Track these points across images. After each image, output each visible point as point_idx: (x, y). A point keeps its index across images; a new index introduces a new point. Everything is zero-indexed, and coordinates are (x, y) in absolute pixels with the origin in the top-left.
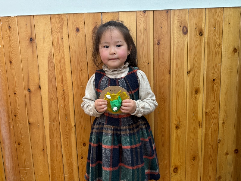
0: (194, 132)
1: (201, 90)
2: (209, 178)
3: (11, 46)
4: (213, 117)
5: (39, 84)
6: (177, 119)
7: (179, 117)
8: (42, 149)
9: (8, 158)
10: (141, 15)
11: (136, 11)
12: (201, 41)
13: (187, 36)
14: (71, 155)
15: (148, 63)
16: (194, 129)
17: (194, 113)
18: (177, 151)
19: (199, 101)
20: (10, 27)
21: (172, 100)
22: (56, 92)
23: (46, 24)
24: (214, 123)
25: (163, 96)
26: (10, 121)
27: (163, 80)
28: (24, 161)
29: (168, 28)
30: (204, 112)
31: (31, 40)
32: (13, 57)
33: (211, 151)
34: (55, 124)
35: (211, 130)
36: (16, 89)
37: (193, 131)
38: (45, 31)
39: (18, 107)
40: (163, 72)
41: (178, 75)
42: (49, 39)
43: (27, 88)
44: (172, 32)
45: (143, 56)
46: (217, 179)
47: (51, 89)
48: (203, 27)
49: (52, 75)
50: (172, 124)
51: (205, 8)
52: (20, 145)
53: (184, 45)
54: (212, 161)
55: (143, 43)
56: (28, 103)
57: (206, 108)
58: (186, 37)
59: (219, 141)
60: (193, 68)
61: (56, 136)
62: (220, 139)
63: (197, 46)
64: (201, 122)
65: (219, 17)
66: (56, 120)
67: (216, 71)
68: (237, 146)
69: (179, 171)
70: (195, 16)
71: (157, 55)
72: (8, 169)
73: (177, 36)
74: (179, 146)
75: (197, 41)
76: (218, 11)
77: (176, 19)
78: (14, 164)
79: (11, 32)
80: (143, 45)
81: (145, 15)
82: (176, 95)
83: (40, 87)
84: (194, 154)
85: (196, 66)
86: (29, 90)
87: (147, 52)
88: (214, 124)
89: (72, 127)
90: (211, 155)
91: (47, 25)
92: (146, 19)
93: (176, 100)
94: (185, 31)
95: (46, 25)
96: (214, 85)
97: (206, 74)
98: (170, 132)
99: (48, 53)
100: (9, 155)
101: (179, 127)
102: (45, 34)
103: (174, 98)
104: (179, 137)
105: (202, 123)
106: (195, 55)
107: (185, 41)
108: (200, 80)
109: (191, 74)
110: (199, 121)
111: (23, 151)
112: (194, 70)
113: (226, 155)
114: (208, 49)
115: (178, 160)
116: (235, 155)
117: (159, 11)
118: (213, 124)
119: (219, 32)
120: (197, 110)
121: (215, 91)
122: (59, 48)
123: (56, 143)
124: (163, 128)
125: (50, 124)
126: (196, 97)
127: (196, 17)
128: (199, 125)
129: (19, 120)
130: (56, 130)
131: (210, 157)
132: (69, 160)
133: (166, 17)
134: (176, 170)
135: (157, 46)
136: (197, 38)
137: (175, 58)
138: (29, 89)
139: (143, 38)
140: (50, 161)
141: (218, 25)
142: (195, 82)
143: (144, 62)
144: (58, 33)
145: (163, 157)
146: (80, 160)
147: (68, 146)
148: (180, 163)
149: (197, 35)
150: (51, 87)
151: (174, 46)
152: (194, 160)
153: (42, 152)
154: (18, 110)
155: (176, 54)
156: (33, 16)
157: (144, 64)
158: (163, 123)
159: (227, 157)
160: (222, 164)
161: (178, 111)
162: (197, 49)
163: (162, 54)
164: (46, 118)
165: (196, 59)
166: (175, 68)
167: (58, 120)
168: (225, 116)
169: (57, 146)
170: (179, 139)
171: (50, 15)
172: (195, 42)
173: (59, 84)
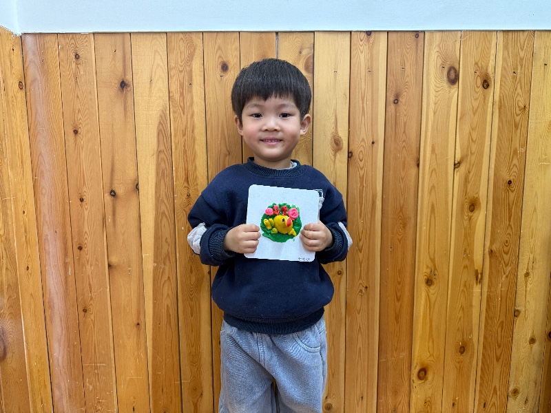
0: (464, 293)
1: (482, 203)
2: (492, 392)
3: (78, 97)
4: (506, 262)
5: (135, 180)
6: (430, 264)
7: (433, 260)
8: (136, 322)
9: (59, 341)
10: (361, 41)
11: (351, 32)
12: (484, 99)
13: (456, 89)
14: (198, 337)
15: (373, 143)
16: (465, 286)
17: (467, 252)
18: (428, 330)
19: (477, 226)
20: (77, 56)
21: (421, 223)
22: (172, 198)
23: (156, 51)
24: (507, 273)
25: (401, 214)
26: (69, 260)
27: (402, 179)
28: (95, 347)
30: (487, 250)
31: (123, 85)
32: (81, 121)
33: (499, 334)
34: (167, 270)
35: (501, 288)
36: (85, 189)
37: (463, 290)
38: (155, 67)
39: (86, 229)
40: (404, 163)
41: (434, 169)
42: (161, 85)
43: (107, 189)
44: (424, 78)
45: (363, 126)
46: (510, 394)
47: (163, 193)
48: (490, 71)
49: (166, 161)
50: (418, 274)
51: (495, 31)
52: (87, 313)
53: (449, 107)
54: (501, 355)
55: (363, 100)
56: (109, 220)
57: (492, 242)
58: (454, 90)
59: (516, 313)
60: (467, 156)
61: (168, 294)
62: (519, 308)
63: (477, 110)
64: (479, 272)
65: (524, 51)
66: (169, 260)
67: (515, 165)
69: (430, 376)
70: (475, 48)
71: (392, 124)
72: (59, 365)
73: (435, 87)
74: (431, 321)
75: (476, 99)
76: (522, 37)
77: (435, 51)
78: (72, 354)
79: (79, 66)
80: (363, 103)
81: (368, 41)
82: (429, 212)
83: (137, 185)
84: (463, 340)
85: (473, 151)
86: (113, 193)
87: (372, 117)
88: (507, 277)
89: (204, 277)
90: (499, 342)
91: (159, 54)
92: (371, 49)
93: (428, 223)
94: (453, 79)
95: (157, 54)
96: (510, 192)
97: (495, 171)
98: (414, 292)
99: (158, 116)
100: (62, 334)
101: (434, 280)
102: (153, 73)
103: (424, 219)
104: (433, 300)
105: (482, 274)
106: (473, 129)
107: (452, 99)
108: (482, 181)
109: (463, 168)
110: (476, 268)
111: (94, 325)
112: (469, 159)
113: (530, 344)
114: (500, 116)
115: (429, 352)
116: (550, 343)
117: (399, 34)
118: (504, 276)
119: (523, 81)
120: (473, 246)
121: (511, 205)
122: (182, 105)
123: (166, 310)
124: (399, 283)
125: (155, 269)
126: (471, 217)
127: (477, 48)
128: (475, 279)
130: (167, 282)
131: (497, 347)
132: (192, 347)
133: (414, 47)
134: (423, 373)
135: (392, 106)
136: (477, 93)
137: (429, 134)
138: (112, 191)
139: (363, 87)
140: (151, 349)
141: (522, 66)
142: (469, 186)
143: (363, 140)
144: (181, 72)
145: (396, 345)
146: (217, 347)
147: (192, 316)
148: (431, 358)
149: (478, 87)
150: (163, 187)
151: (427, 108)
152: (462, 353)
153: (135, 330)
154: (86, 236)
155: (433, 125)
156: (130, 33)
157: (363, 143)
158: (399, 272)
159: (531, 348)
160: (522, 362)
161: (432, 246)
162: (477, 116)
163: (403, 124)
164: (148, 254)
165: (474, 136)
166: (428, 155)
167: (174, 259)
168: (531, 260)
169: (169, 315)
170: (432, 307)
171: (166, 33)
172: (473, 101)
173: (179, 183)
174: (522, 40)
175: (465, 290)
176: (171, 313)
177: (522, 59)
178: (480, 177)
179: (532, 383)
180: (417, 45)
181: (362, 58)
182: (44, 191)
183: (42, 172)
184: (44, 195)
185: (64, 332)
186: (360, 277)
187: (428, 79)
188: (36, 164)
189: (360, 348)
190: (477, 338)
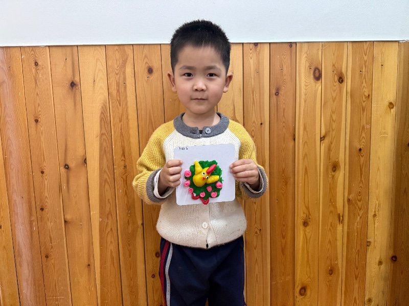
0: (331, 231)
1: (341, 165)
2: (353, 302)
3: (37, 94)
4: (360, 207)
5: (84, 156)
6: (306, 211)
7: (308, 208)
8: (87, 263)
9: (27, 282)
10: (251, 50)
11: (243, 44)
12: (340, 92)
13: (320, 84)
14: (135, 272)
15: (261, 124)
16: (331, 226)
17: (330, 200)
18: (306, 259)
19: (338, 182)
20: (36, 64)
21: (298, 181)
22: (113, 169)
23: (98, 59)
25: (283, 175)
26: (33, 218)
27: (283, 150)
28: (55, 284)
29: (291, 70)
30: (346, 199)
31: (73, 85)
32: (40, 113)
33: (357, 259)
34: (110, 222)
35: (356, 226)
36: (45, 164)
37: (330, 229)
38: (97, 71)
39: (46, 194)
40: (284, 138)
41: (306, 142)
42: (102, 85)
43: (63, 164)
44: (297, 77)
45: (254, 112)
46: (366, 302)
47: (105, 165)
48: (344, 70)
49: (107, 141)
50: (297, 219)
51: (346, 42)
52: (49, 259)
53: (315, 97)
54: (358, 274)
55: (253, 93)
56: (64, 187)
57: (349, 193)
58: (318, 85)
59: (368, 244)
60: (329, 131)
61: (111, 242)
62: (370, 240)
63: (335, 98)
64: (341, 215)
65: (367, 55)
66: (111, 215)
67: (363, 137)
68: (395, 251)
69: (308, 292)
70: (332, 54)
71: (275, 110)
72: (27, 299)
73: (305, 83)
74: (308, 252)
75: (334, 91)
76: (366, 46)
77: (305, 55)
78: (37, 291)
79: (38, 71)
80: (253, 95)
81: (256, 49)
82: (304, 173)
83: (86, 159)
84: (331, 265)
85: (333, 129)
86: (66, 167)
87: (260, 106)
88: (361, 218)
89: (138, 227)
90: (357, 265)
91: (100, 61)
92: (258, 56)
93: (303, 182)
94: (318, 78)
95: (98, 61)
96: (361, 157)
97: (349, 141)
98: (295, 232)
99: (100, 107)
100: (29, 275)
101: (309, 222)
102: (96, 77)
103: (300, 178)
104: (308, 238)
105: (343, 216)
106: (332, 111)
107: (317, 90)
108: (341, 150)
109: (326, 141)
110: (339, 212)
111: (54, 267)
112: (331, 134)
113: (379, 265)
114: (351, 102)
115: (307, 275)
116: (392, 264)
117: (278, 44)
118: (359, 217)
119: (367, 78)
120: (336, 197)
121: (361, 166)
122: (119, 99)
123: (110, 254)
124: (284, 225)
125: (101, 223)
126: (334, 175)
127: (334, 54)
128: (338, 219)
129: (48, 215)
130: (110, 232)
131: (356, 269)
132: (131, 280)
133: (289, 53)
134: (303, 290)
135: (275, 97)
136: (335, 86)
137: (302, 116)
138: (66, 165)
139: (253, 84)
140: (99, 283)
141: (366, 67)
142: (332, 153)
143: (254, 122)
144: (117, 74)
145: (283, 271)
146: (150, 279)
147: (130, 257)
148: (309, 279)
149: (336, 82)
150: (105, 161)
151: (300, 98)
152: (331, 274)
153: (86, 270)
154: (47, 200)
155: (304, 110)
156: (77, 46)
157: (254, 124)
158: (284, 217)
159: (380, 268)
160: (374, 278)
161: (306, 198)
162: (335, 102)
163: (282, 110)
164: (95, 212)
165: (334, 118)
166: (301, 132)
167: (115, 215)
168: (377, 205)
169: (112, 258)
170: (308, 242)
171: (105, 46)
172: (332, 92)
173: (117, 157)
174: (365, 48)
175: (331, 229)
176: (114, 256)
177: (365, 62)
178: (339, 146)
179: (381, 293)
180: (291, 52)
181: (251, 63)
182: (12, 166)
183: (11, 152)
184: (13, 170)
185: (31, 273)
186: (256, 222)
187: (300, 77)
188: (5, 146)
189: (257, 275)
190: (341, 264)
